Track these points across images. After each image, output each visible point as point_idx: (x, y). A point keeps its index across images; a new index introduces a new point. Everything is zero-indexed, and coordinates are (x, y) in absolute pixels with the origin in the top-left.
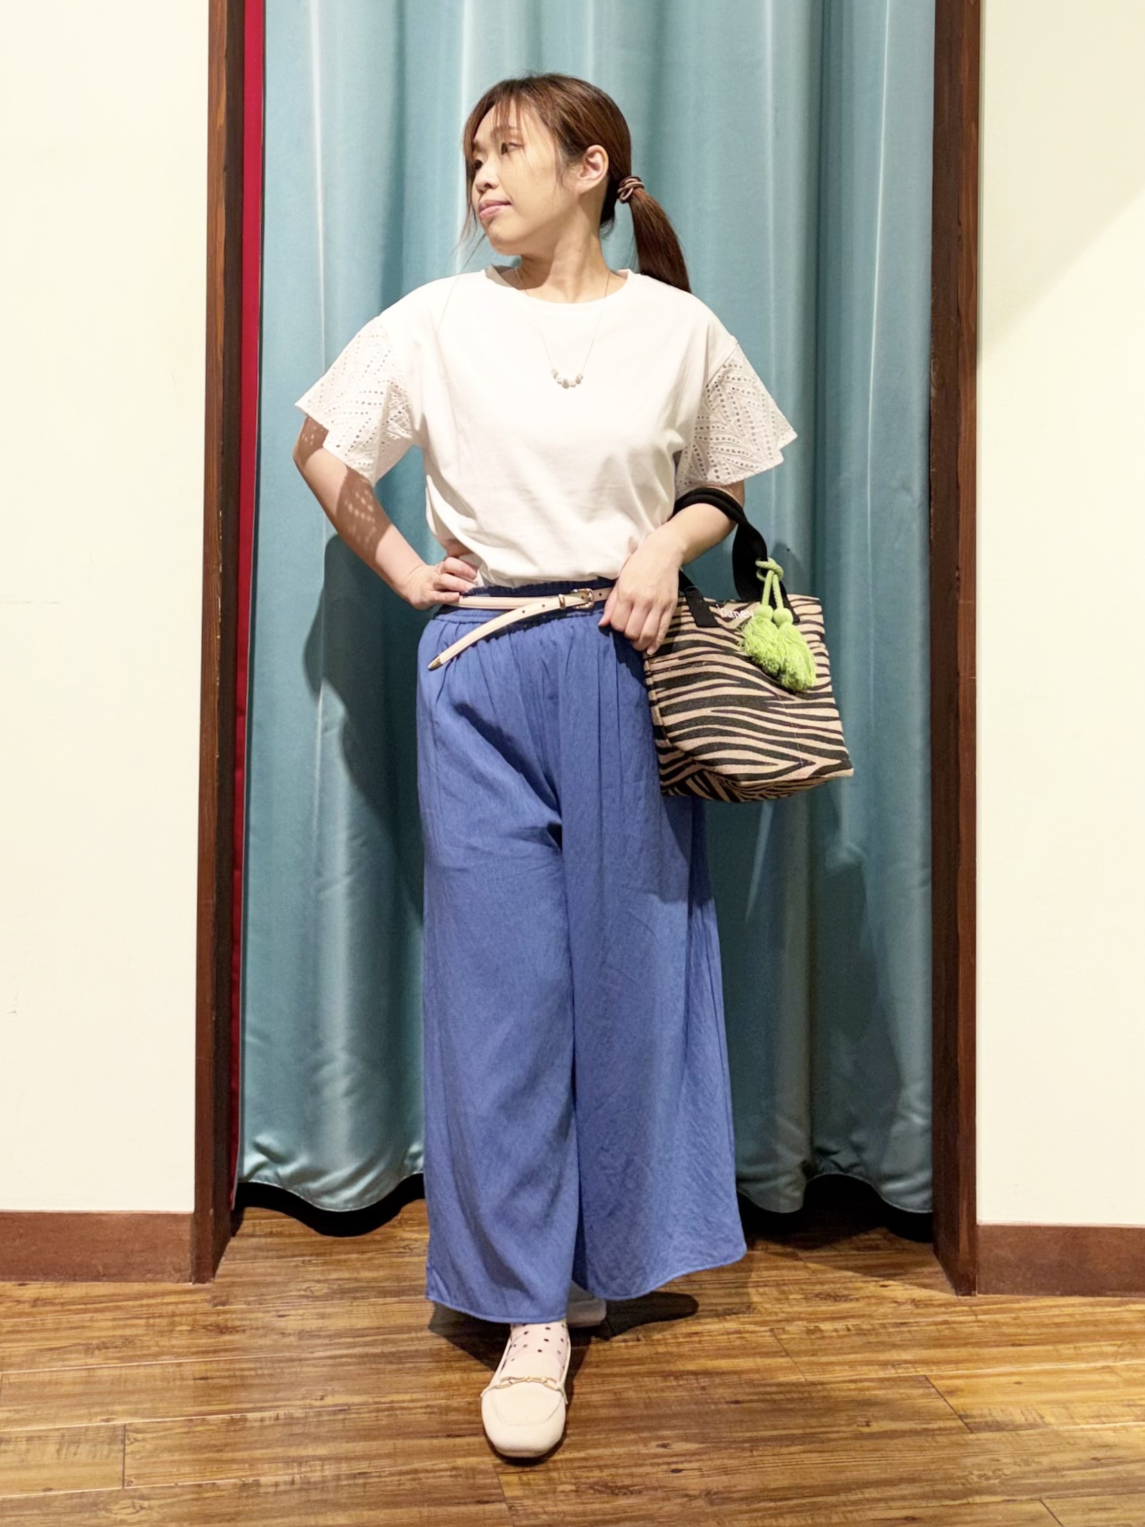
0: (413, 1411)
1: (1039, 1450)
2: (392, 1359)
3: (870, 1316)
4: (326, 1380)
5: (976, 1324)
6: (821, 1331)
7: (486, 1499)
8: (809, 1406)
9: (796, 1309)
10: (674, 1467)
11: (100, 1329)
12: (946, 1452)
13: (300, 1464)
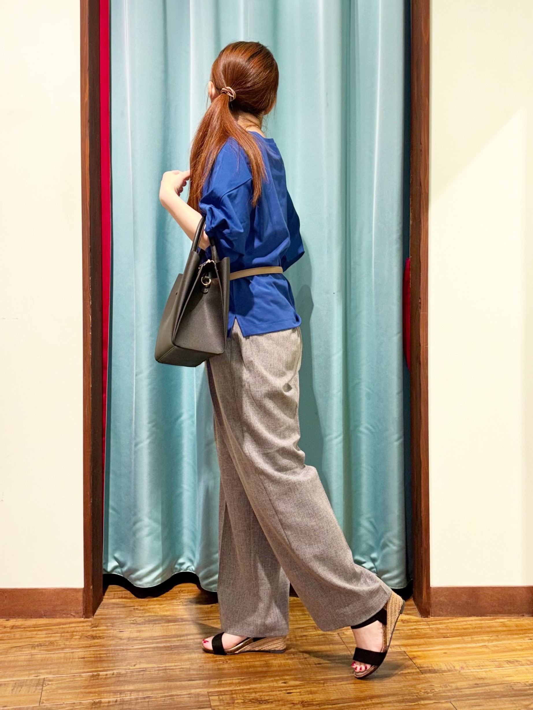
0: (174, 670)
1: (451, 681)
2: (167, 649)
4: (137, 658)
5: (429, 629)
7: (202, 706)
10: (288, 691)
11: (39, 638)
12: (410, 682)
13: (121, 694)
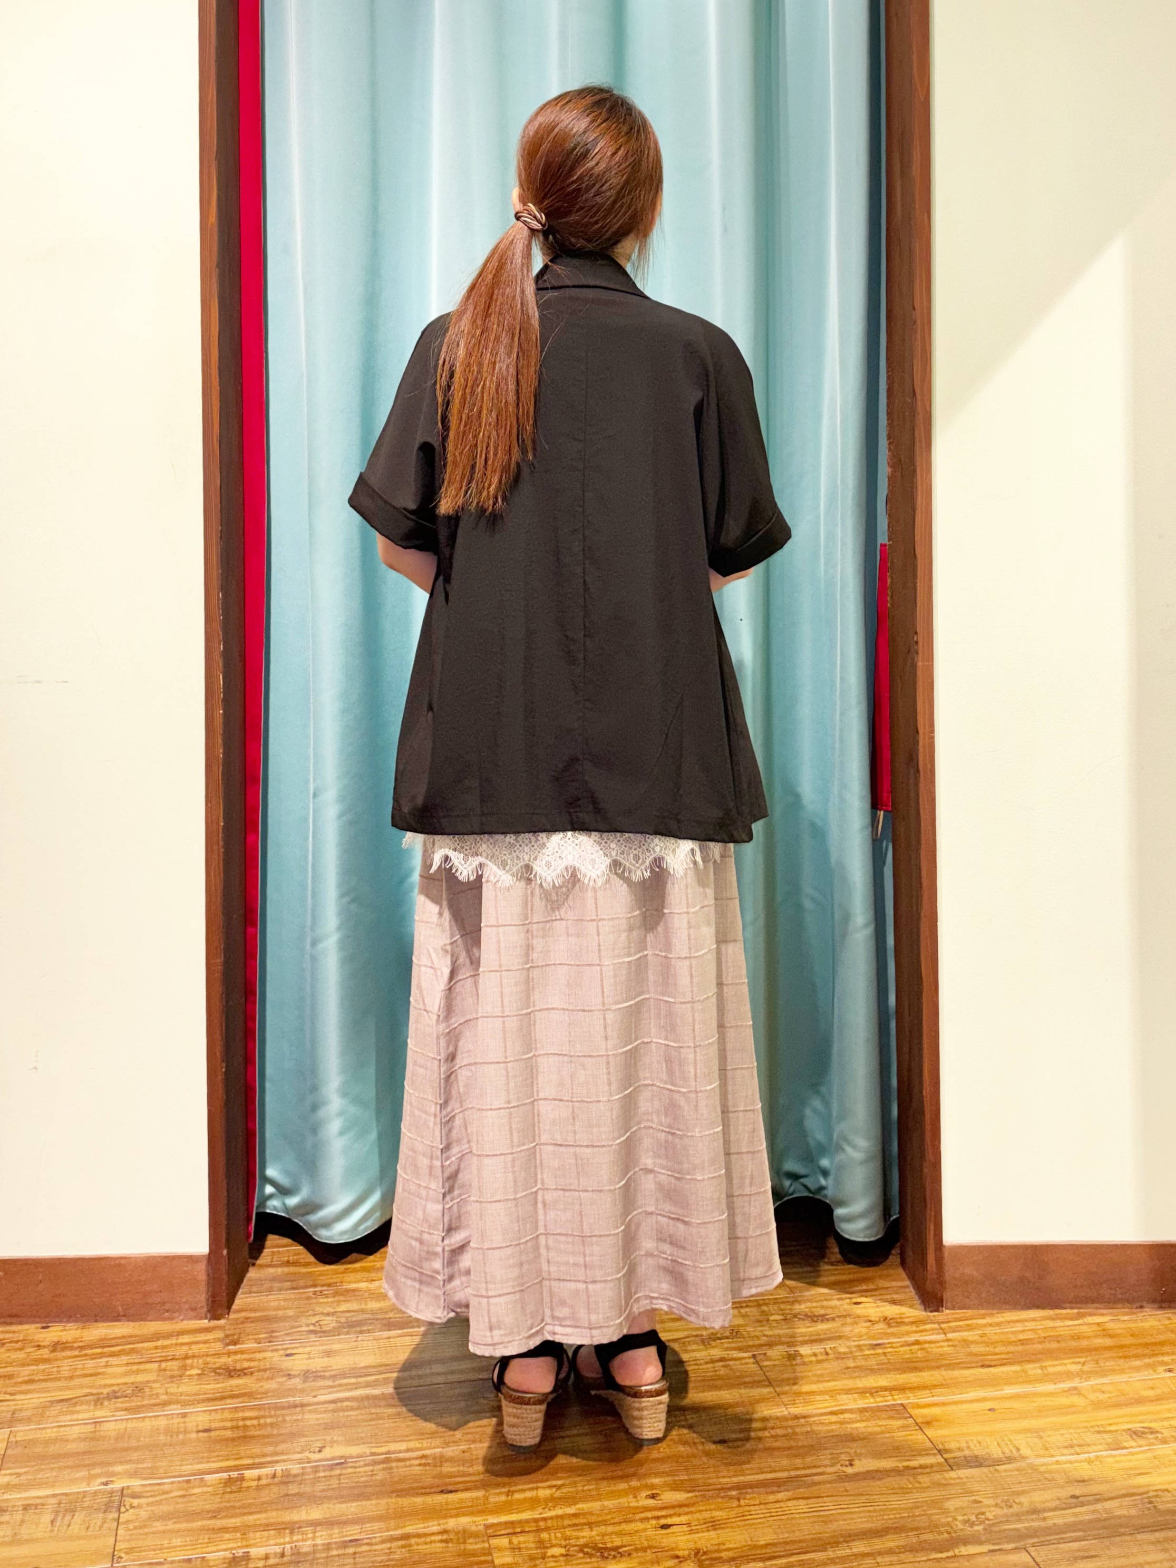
0: (408, 1463)
1: (1018, 1488)
3: (848, 1339)
4: (326, 1429)
5: (946, 1343)
6: (801, 1356)
8: (794, 1444)
9: (777, 1332)
10: (663, 1521)
12: (927, 1494)
13: (292, 1533)
